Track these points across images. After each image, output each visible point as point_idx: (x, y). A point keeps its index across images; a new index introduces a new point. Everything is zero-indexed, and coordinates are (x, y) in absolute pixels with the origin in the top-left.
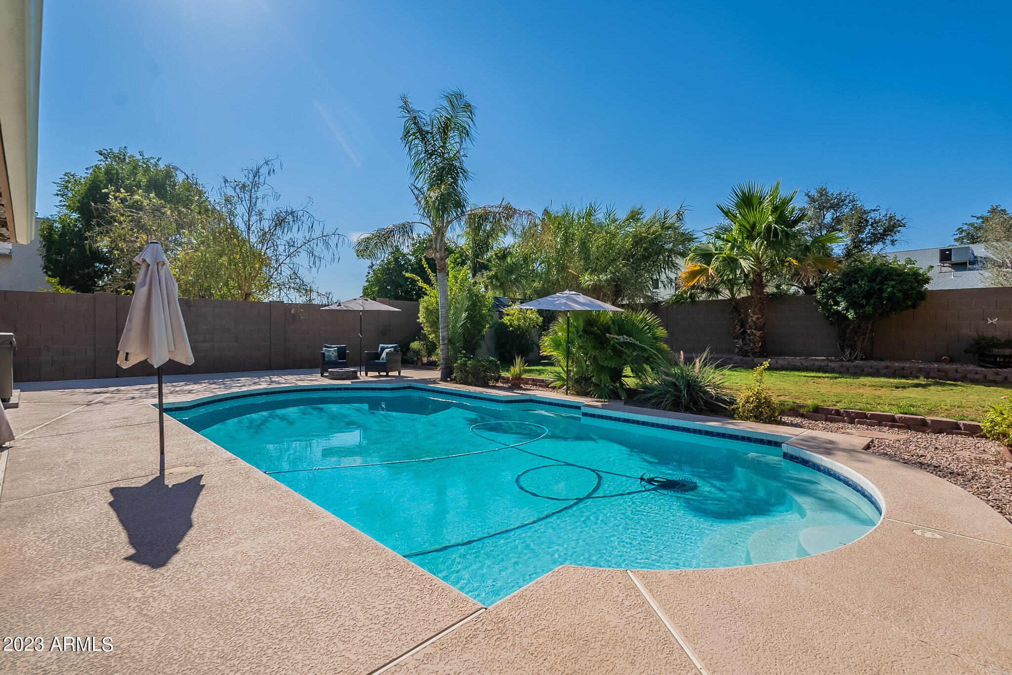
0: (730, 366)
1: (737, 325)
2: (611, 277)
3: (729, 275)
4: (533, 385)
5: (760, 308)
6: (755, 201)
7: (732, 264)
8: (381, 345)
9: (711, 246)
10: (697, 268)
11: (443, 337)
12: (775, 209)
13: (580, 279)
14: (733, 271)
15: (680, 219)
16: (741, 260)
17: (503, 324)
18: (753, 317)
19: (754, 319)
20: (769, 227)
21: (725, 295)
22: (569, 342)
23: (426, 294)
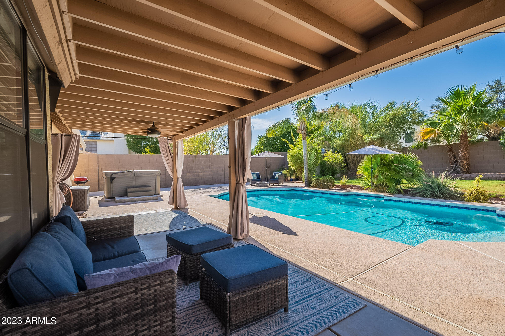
0: (460, 177)
1: (451, 157)
2: (379, 137)
3: (449, 133)
4: (351, 188)
5: (466, 148)
6: (462, 95)
7: (450, 127)
8: (274, 172)
9: (436, 118)
10: (429, 130)
11: (305, 168)
12: (474, 98)
13: (363, 138)
14: (451, 131)
15: (417, 106)
16: (455, 125)
17: (324, 161)
18: (462, 153)
19: (462, 154)
20: (471, 109)
21: (444, 142)
22: (372, 168)
23: (290, 149)
